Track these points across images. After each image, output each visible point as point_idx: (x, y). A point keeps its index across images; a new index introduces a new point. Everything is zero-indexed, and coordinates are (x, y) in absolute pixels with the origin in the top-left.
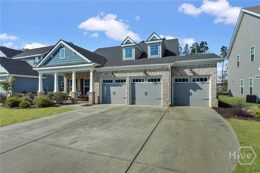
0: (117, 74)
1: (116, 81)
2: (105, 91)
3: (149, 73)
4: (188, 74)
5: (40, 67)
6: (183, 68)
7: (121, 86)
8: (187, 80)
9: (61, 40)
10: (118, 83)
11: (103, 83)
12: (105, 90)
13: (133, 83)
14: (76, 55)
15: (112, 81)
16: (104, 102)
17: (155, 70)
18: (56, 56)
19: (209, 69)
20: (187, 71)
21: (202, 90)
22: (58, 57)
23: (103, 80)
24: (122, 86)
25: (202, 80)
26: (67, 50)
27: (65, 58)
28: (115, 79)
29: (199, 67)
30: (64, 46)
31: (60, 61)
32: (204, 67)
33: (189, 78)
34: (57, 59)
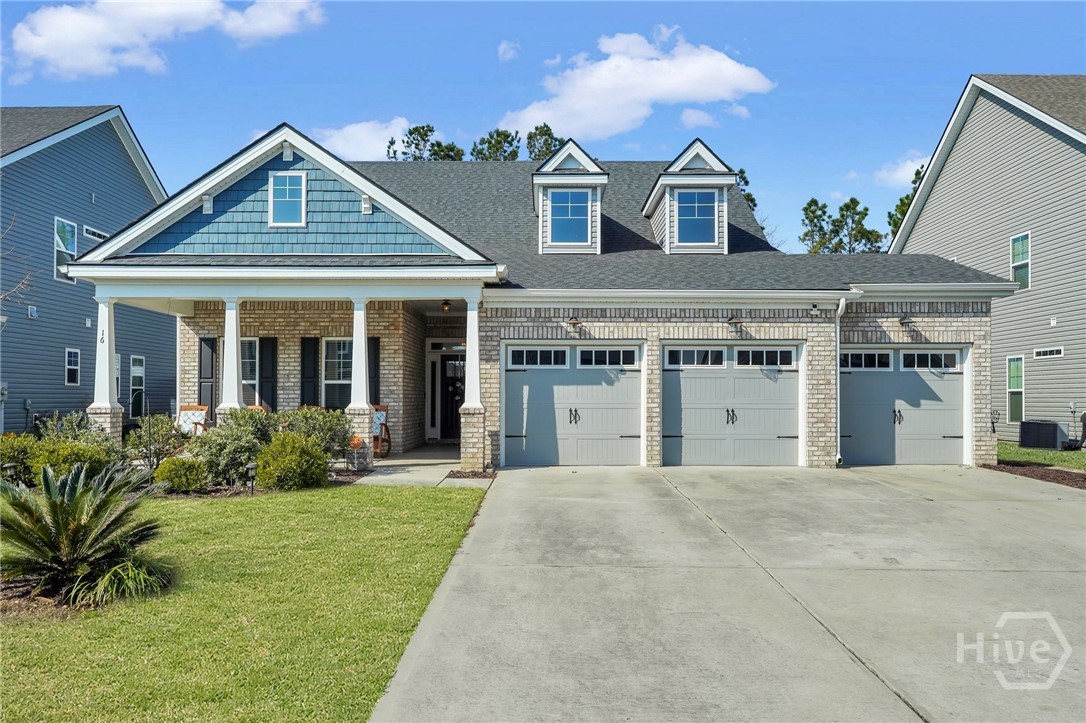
0: (596, 324)
1: (586, 358)
2: (525, 406)
3: (753, 329)
4: (892, 337)
5: (114, 259)
6: (875, 311)
7: (610, 382)
8: (884, 361)
9: (284, 125)
10: (593, 367)
11: (511, 366)
12: (525, 400)
13: (668, 366)
14: (378, 217)
15: (560, 358)
16: (515, 461)
17: (775, 316)
18: (240, 207)
19: (967, 319)
20: (890, 326)
21: (938, 399)
22: (256, 217)
23: (510, 349)
24: (616, 384)
25: (936, 362)
26: (317, 185)
27: (303, 224)
28: (579, 350)
29: (933, 310)
30: (298, 158)
31: (265, 238)
32: (948, 313)
33: (891, 353)
34: (243, 228)
